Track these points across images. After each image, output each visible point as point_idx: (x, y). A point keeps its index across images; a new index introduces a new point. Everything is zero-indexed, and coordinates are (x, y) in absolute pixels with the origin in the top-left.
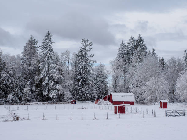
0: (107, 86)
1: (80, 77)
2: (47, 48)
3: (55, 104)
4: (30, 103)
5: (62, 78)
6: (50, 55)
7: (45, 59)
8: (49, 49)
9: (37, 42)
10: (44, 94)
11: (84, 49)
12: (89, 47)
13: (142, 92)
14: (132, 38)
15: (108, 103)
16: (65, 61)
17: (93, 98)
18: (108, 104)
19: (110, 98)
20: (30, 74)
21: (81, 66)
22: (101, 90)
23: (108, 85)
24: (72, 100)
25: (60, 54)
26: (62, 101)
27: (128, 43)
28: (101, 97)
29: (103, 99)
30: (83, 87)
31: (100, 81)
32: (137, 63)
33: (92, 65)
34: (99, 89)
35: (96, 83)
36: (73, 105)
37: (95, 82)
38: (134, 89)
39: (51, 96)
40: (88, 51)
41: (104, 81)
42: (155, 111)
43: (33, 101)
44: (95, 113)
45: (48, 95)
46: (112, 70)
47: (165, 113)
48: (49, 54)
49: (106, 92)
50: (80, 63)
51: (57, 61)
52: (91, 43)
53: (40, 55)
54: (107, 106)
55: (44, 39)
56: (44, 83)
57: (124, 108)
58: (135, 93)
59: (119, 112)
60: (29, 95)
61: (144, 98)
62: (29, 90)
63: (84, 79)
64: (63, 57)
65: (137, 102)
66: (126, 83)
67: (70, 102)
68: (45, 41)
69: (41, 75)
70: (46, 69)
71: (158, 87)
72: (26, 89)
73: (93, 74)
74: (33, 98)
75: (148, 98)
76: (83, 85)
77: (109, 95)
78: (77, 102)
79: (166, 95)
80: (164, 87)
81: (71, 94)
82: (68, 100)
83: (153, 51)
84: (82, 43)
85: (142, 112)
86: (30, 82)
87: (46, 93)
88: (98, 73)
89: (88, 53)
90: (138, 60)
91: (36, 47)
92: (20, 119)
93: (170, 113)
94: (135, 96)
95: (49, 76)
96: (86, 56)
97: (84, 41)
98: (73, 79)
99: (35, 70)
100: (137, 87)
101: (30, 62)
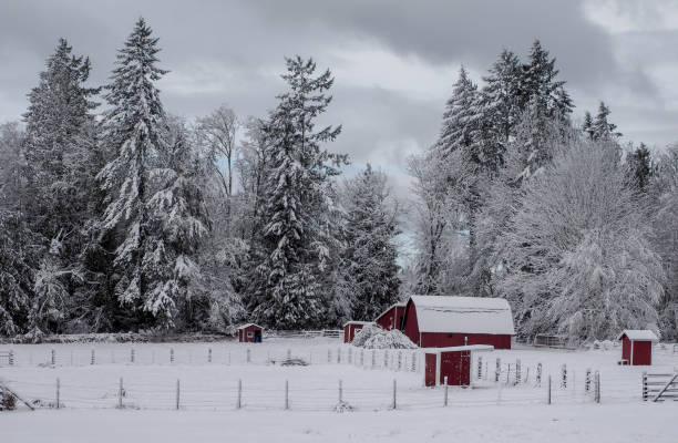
0: (396, 268)
1: (280, 224)
2: (134, 98)
3: (169, 341)
4: (61, 337)
5: (201, 227)
6: (150, 128)
7: (124, 146)
8: (143, 99)
9: (86, 68)
10: (121, 298)
11: (298, 103)
12: (316, 93)
13: (547, 296)
14: (507, 58)
15: (397, 341)
16: (213, 152)
17: (334, 317)
18: (396, 346)
19: (406, 320)
20: (59, 209)
21: (283, 176)
22: (370, 285)
23: (399, 261)
24: (243, 327)
25: (190, 123)
26: (199, 329)
27: (490, 81)
28: (370, 312)
29: (379, 321)
30: (289, 271)
31: (363, 243)
32: (527, 169)
33: (332, 172)
34: (361, 280)
35: (349, 255)
36: (250, 345)
37: (344, 246)
38: (510, 280)
39: (152, 306)
40: (313, 110)
41: (382, 244)
42: (598, 377)
43: (76, 329)
44: (341, 382)
45: (140, 302)
46: (416, 197)
47: (642, 386)
48: (143, 124)
49: (388, 293)
50: (278, 164)
51: (178, 155)
52: (328, 74)
53: (106, 128)
54: (394, 352)
55: (119, 57)
56: (123, 251)
57: (467, 364)
58: (516, 297)
59: (446, 378)
60: (57, 300)
61: (555, 319)
62: (58, 278)
63: (298, 237)
64: (205, 137)
65: (522, 338)
66: (480, 253)
67: (236, 334)
68: (126, 63)
69: (111, 215)
70: (129, 190)
71: (617, 272)
72: (46, 276)
73: (335, 214)
74: (73, 316)
75: (572, 321)
76: (291, 260)
77: (405, 304)
78: (264, 335)
79: (648, 308)
80: (640, 274)
81: (238, 298)
82: (227, 323)
83: (602, 116)
84: (285, 77)
85: (544, 379)
86: (60, 244)
87: (130, 295)
88: (358, 209)
89: (313, 120)
90: (532, 155)
91: (86, 92)
92: (19, 404)
93: (663, 387)
94: (514, 312)
95: (145, 220)
96: (307, 134)
97: (297, 66)
98: (249, 232)
99: (81, 195)
100: (526, 274)
101: (60, 158)
